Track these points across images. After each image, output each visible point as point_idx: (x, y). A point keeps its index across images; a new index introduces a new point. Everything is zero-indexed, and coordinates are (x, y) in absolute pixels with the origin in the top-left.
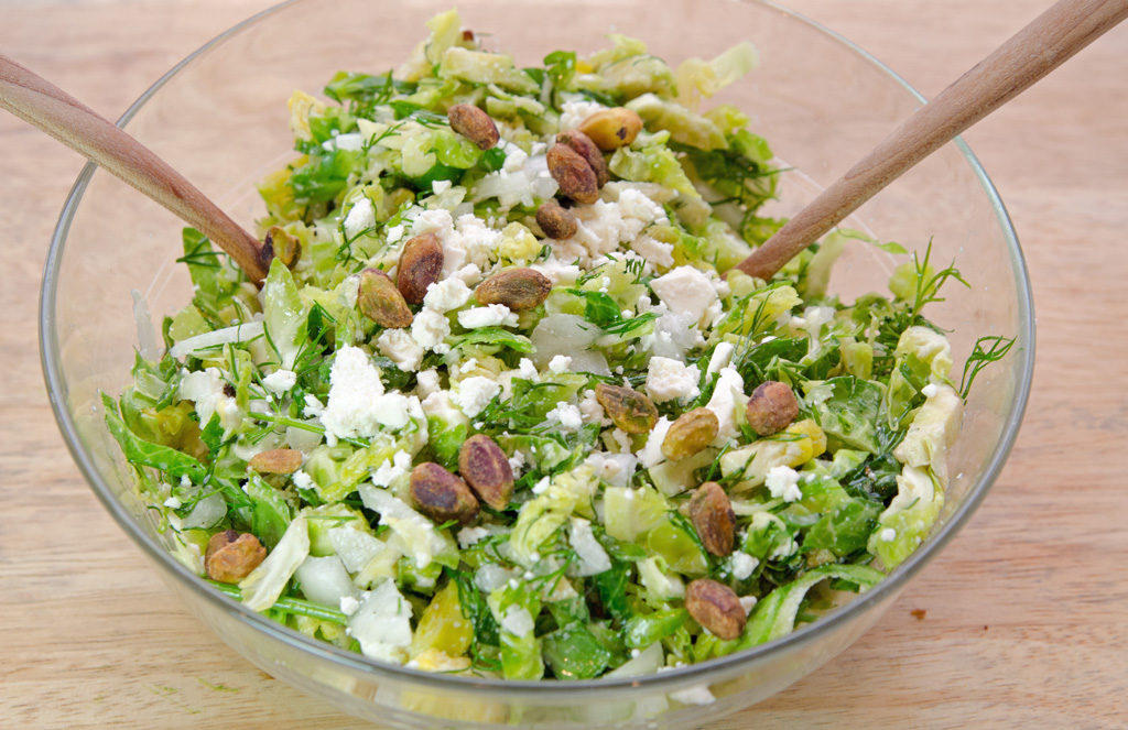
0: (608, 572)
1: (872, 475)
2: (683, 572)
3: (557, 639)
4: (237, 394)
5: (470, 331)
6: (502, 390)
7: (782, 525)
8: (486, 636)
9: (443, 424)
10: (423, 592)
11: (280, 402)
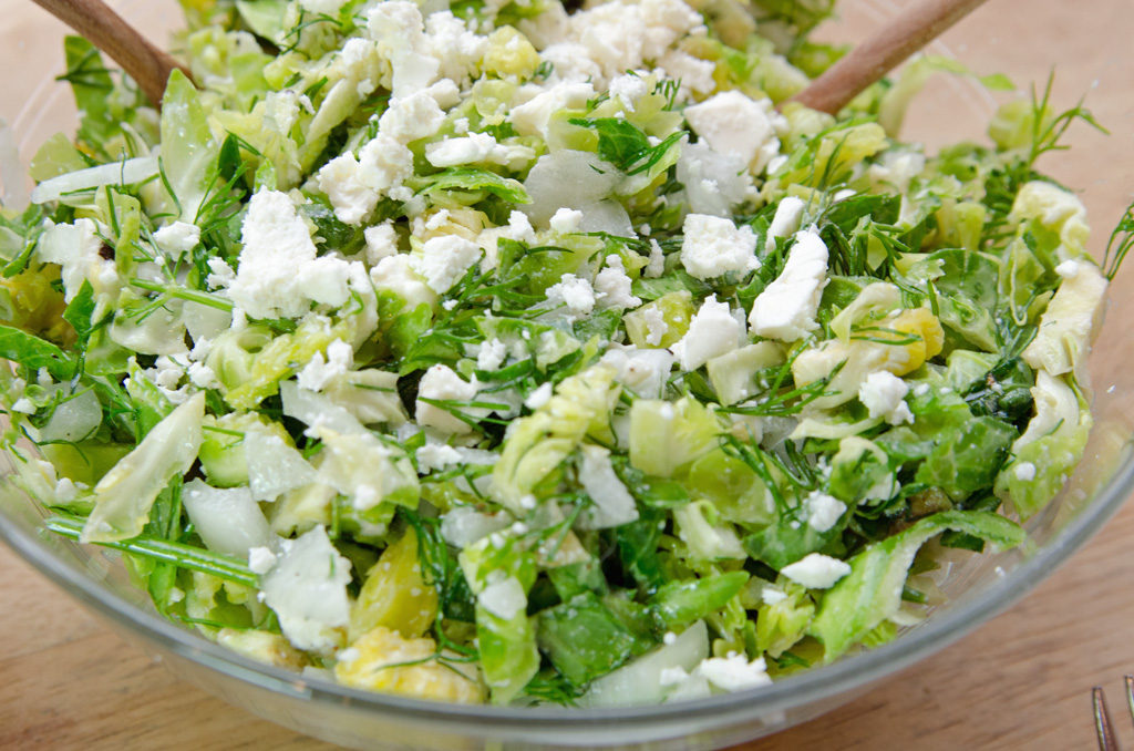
0: (632, 525)
1: (997, 387)
2: (739, 522)
3: (560, 618)
4: (116, 255)
5: (442, 171)
6: (484, 256)
7: (882, 457)
8: (456, 609)
9: (401, 303)
10: (371, 542)
11: (178, 266)
